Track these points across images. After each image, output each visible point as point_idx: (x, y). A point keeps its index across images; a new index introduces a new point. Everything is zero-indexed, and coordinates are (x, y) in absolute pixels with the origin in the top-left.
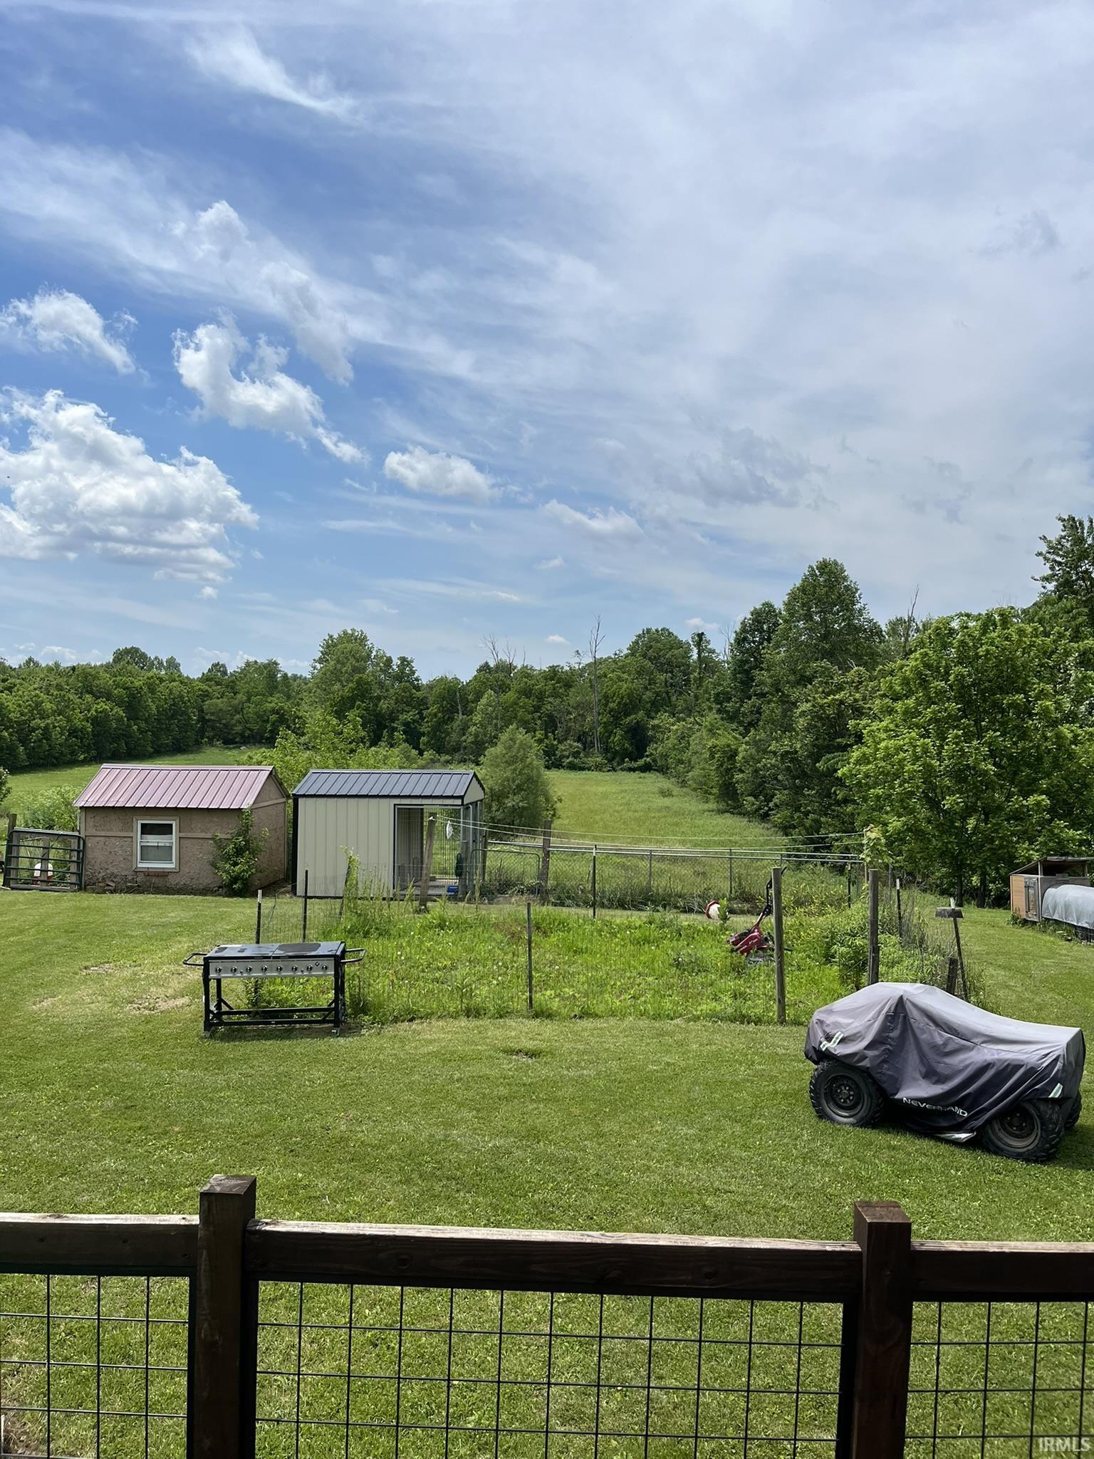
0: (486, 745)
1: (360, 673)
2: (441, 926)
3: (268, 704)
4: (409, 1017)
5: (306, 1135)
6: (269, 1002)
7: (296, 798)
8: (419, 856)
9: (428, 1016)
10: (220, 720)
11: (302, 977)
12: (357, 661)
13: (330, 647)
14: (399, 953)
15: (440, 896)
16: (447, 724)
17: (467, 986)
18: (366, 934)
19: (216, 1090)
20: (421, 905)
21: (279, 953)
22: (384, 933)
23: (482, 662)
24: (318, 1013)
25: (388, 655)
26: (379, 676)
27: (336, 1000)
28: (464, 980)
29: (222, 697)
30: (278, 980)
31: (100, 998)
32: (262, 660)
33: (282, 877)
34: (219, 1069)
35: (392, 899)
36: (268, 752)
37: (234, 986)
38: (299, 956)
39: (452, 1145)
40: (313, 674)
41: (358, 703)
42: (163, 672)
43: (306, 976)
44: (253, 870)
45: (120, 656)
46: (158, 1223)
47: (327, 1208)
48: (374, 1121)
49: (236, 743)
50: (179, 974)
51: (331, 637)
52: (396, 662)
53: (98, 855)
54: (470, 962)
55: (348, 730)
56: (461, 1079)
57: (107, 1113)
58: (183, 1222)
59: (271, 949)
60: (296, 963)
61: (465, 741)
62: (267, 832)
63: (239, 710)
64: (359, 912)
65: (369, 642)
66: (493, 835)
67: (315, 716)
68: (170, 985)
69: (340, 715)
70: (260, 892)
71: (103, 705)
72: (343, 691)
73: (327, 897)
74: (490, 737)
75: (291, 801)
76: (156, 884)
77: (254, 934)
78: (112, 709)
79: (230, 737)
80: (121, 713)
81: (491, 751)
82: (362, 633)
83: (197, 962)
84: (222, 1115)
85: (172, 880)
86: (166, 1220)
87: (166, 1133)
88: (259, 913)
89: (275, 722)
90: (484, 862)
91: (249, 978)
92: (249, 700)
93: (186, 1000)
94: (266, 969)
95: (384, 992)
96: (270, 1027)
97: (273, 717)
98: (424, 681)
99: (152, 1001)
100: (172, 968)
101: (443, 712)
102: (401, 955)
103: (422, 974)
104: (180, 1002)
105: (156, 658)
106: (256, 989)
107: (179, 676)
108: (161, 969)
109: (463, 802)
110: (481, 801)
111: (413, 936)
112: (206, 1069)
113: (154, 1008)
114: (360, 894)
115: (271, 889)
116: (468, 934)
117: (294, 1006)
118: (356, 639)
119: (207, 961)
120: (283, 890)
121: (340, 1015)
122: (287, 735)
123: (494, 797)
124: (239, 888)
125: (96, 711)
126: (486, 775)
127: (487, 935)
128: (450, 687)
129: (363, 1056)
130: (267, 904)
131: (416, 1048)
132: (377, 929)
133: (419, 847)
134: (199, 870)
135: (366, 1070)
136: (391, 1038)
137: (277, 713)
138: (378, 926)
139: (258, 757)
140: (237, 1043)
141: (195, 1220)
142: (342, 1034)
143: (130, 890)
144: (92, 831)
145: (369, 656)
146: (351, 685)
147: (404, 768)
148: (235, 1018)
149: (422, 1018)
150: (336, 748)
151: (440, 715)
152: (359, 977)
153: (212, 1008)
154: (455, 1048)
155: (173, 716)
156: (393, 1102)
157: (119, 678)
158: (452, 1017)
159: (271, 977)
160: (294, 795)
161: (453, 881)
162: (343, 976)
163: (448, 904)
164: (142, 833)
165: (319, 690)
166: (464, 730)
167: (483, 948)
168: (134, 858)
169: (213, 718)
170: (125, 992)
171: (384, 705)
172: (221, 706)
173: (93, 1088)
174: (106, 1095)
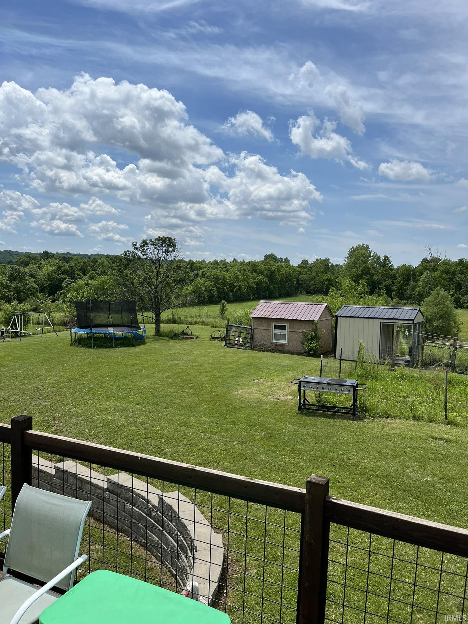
0: (424, 296)
1: (365, 263)
2: (402, 377)
3: (325, 277)
4: (386, 416)
5: (341, 460)
6: (325, 402)
7: (337, 317)
8: (391, 346)
9: (395, 417)
10: (305, 283)
11: (339, 393)
12: (364, 258)
13: (352, 252)
14: (382, 388)
15: (401, 364)
16: (405, 286)
17: (414, 406)
18: (367, 378)
19: (303, 436)
20: (392, 367)
21: (329, 382)
22: (375, 378)
23: (424, 258)
24: (345, 409)
25: (378, 255)
26: (374, 264)
27: (354, 405)
28: (413, 403)
29: (306, 274)
30: (329, 394)
31: (259, 392)
32: (323, 258)
33: (330, 350)
34: (304, 427)
35: (379, 364)
36: (325, 298)
37: (310, 394)
38: (338, 385)
39: (406, 476)
40: (344, 264)
41: (364, 276)
42: (283, 264)
43: (341, 393)
44: (318, 347)
45: (267, 257)
46: (289, 489)
47: (349, 492)
48: (370, 459)
49: (311, 293)
50: (288, 386)
51: (353, 247)
52: (382, 258)
53: (258, 335)
54: (415, 395)
55: (360, 288)
56: (411, 447)
57: (262, 438)
58: (299, 491)
59: (327, 380)
60: (337, 387)
61: (414, 294)
62: (324, 331)
63: (313, 279)
64: (364, 368)
65: (370, 250)
66: (427, 338)
67: (345, 282)
68: (285, 390)
69: (357, 281)
70: (322, 356)
71: (260, 277)
72: (358, 271)
73: (349, 360)
74: (427, 293)
75: (334, 319)
76: (279, 349)
77: (319, 373)
78: (263, 279)
79: (309, 291)
80: (267, 280)
81: (427, 299)
82: (367, 245)
83: (296, 382)
84: (306, 446)
85: (286, 348)
86: (293, 489)
87: (284, 449)
88: (321, 365)
89: (328, 284)
90: (423, 350)
91: (317, 391)
92: (317, 275)
93: (291, 397)
94: (324, 388)
95: (375, 404)
96: (325, 412)
97: (327, 283)
98: (395, 266)
99: (278, 396)
100: (286, 383)
101: (403, 281)
102: (382, 389)
103: (392, 398)
104: (289, 397)
105: (280, 258)
106: (319, 396)
107: (289, 265)
108: (281, 383)
109: (413, 322)
110: (422, 322)
111: (388, 381)
112: (299, 426)
113: (279, 399)
114: (365, 360)
115: (326, 354)
116: (415, 382)
117: (335, 405)
118: (364, 248)
119: (300, 382)
120: (330, 356)
121: (355, 411)
122: (333, 290)
123: (428, 321)
124: (313, 353)
125: (258, 280)
126: (424, 310)
127: (424, 384)
128: (407, 269)
129: (365, 430)
130: (325, 361)
131: (389, 430)
132: (372, 376)
133: (391, 341)
134: (296, 345)
135: (366, 436)
136: (378, 424)
137: (328, 281)
138: (372, 375)
139: (320, 299)
140: (311, 417)
141: (304, 491)
142: (356, 420)
143: (270, 351)
144: (256, 327)
145: (370, 255)
146: (361, 269)
147: (384, 306)
148: (311, 407)
149: (392, 417)
150: (354, 296)
151: (402, 282)
152: (364, 396)
153: (302, 402)
154: (408, 433)
155: (286, 281)
156: (378, 452)
157: (266, 266)
158: (406, 419)
159: (326, 392)
160: (336, 316)
161: (407, 358)
162: (357, 395)
163: (405, 368)
164: (275, 329)
165: (346, 271)
166: (413, 289)
167: (422, 390)
168: (271, 338)
169: (302, 283)
170: (268, 391)
171: (376, 278)
172: (305, 277)
173: (256, 427)
174: (261, 430)
